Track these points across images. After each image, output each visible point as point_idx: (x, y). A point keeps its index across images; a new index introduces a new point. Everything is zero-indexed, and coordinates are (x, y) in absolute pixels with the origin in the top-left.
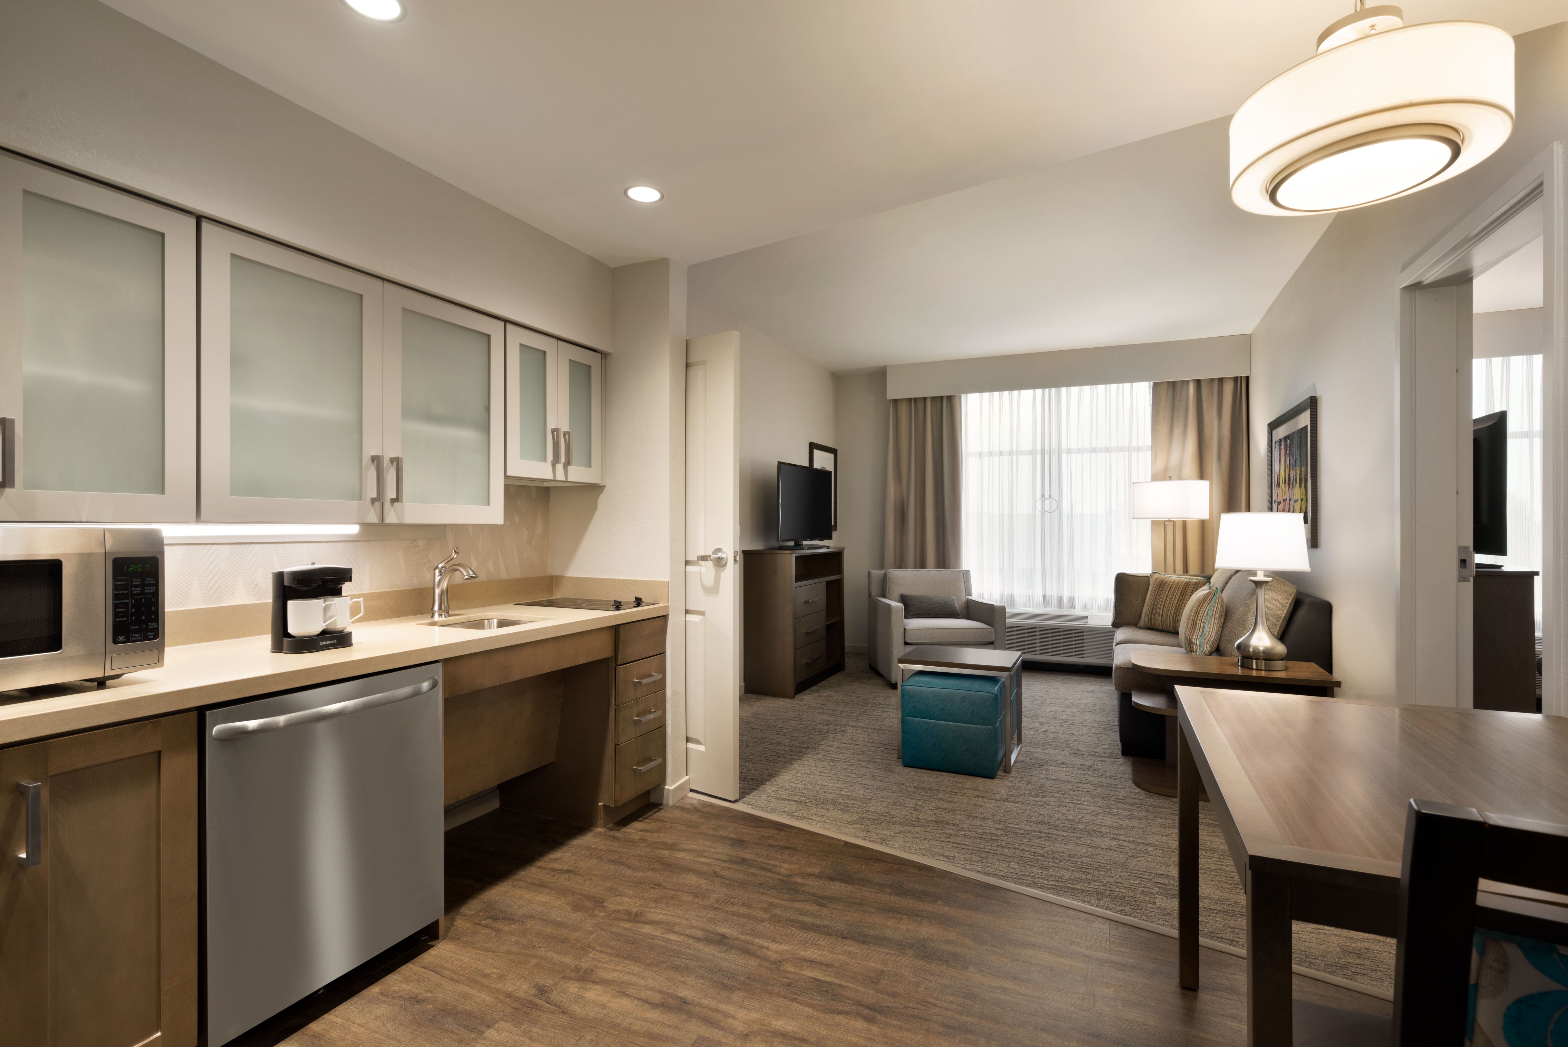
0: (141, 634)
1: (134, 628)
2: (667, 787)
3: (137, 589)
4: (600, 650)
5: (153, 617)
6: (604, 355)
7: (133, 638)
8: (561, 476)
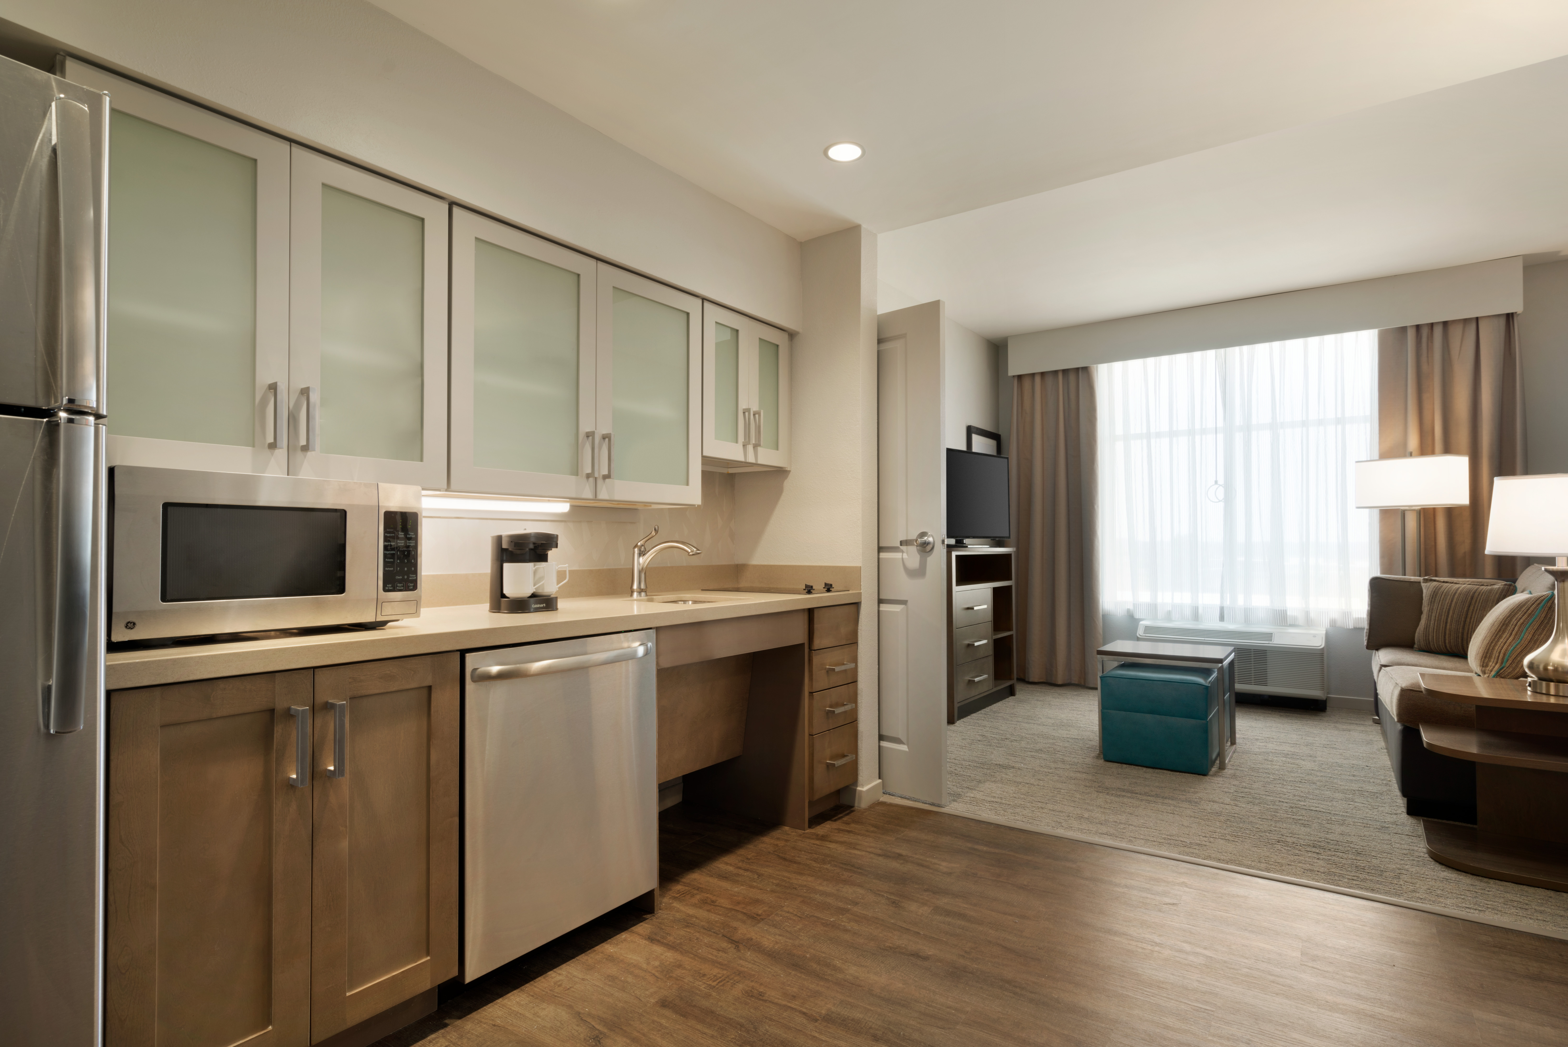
0: (403, 584)
1: (399, 578)
2: (859, 788)
3: (401, 542)
4: (796, 635)
5: (413, 569)
6: (792, 335)
7: (397, 588)
8: (751, 459)
